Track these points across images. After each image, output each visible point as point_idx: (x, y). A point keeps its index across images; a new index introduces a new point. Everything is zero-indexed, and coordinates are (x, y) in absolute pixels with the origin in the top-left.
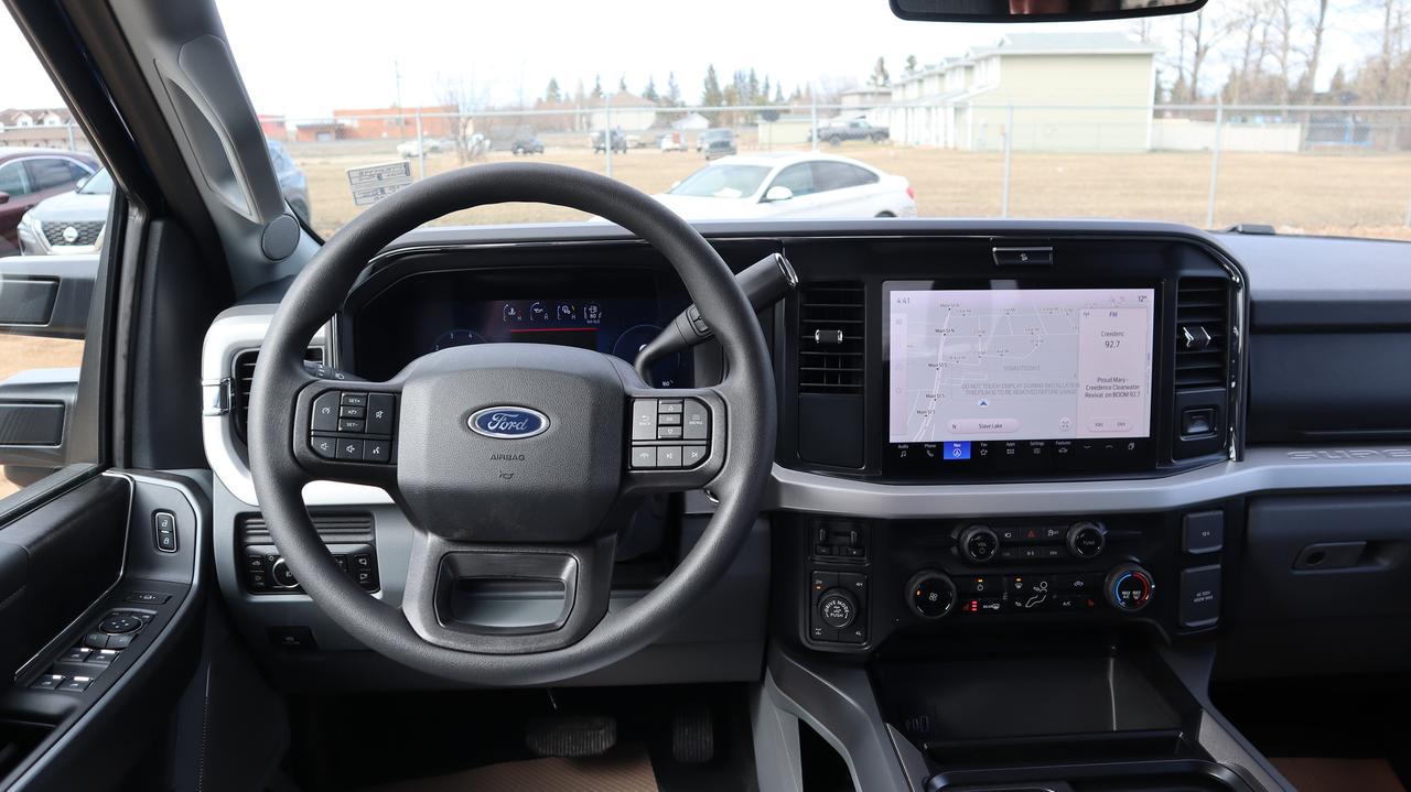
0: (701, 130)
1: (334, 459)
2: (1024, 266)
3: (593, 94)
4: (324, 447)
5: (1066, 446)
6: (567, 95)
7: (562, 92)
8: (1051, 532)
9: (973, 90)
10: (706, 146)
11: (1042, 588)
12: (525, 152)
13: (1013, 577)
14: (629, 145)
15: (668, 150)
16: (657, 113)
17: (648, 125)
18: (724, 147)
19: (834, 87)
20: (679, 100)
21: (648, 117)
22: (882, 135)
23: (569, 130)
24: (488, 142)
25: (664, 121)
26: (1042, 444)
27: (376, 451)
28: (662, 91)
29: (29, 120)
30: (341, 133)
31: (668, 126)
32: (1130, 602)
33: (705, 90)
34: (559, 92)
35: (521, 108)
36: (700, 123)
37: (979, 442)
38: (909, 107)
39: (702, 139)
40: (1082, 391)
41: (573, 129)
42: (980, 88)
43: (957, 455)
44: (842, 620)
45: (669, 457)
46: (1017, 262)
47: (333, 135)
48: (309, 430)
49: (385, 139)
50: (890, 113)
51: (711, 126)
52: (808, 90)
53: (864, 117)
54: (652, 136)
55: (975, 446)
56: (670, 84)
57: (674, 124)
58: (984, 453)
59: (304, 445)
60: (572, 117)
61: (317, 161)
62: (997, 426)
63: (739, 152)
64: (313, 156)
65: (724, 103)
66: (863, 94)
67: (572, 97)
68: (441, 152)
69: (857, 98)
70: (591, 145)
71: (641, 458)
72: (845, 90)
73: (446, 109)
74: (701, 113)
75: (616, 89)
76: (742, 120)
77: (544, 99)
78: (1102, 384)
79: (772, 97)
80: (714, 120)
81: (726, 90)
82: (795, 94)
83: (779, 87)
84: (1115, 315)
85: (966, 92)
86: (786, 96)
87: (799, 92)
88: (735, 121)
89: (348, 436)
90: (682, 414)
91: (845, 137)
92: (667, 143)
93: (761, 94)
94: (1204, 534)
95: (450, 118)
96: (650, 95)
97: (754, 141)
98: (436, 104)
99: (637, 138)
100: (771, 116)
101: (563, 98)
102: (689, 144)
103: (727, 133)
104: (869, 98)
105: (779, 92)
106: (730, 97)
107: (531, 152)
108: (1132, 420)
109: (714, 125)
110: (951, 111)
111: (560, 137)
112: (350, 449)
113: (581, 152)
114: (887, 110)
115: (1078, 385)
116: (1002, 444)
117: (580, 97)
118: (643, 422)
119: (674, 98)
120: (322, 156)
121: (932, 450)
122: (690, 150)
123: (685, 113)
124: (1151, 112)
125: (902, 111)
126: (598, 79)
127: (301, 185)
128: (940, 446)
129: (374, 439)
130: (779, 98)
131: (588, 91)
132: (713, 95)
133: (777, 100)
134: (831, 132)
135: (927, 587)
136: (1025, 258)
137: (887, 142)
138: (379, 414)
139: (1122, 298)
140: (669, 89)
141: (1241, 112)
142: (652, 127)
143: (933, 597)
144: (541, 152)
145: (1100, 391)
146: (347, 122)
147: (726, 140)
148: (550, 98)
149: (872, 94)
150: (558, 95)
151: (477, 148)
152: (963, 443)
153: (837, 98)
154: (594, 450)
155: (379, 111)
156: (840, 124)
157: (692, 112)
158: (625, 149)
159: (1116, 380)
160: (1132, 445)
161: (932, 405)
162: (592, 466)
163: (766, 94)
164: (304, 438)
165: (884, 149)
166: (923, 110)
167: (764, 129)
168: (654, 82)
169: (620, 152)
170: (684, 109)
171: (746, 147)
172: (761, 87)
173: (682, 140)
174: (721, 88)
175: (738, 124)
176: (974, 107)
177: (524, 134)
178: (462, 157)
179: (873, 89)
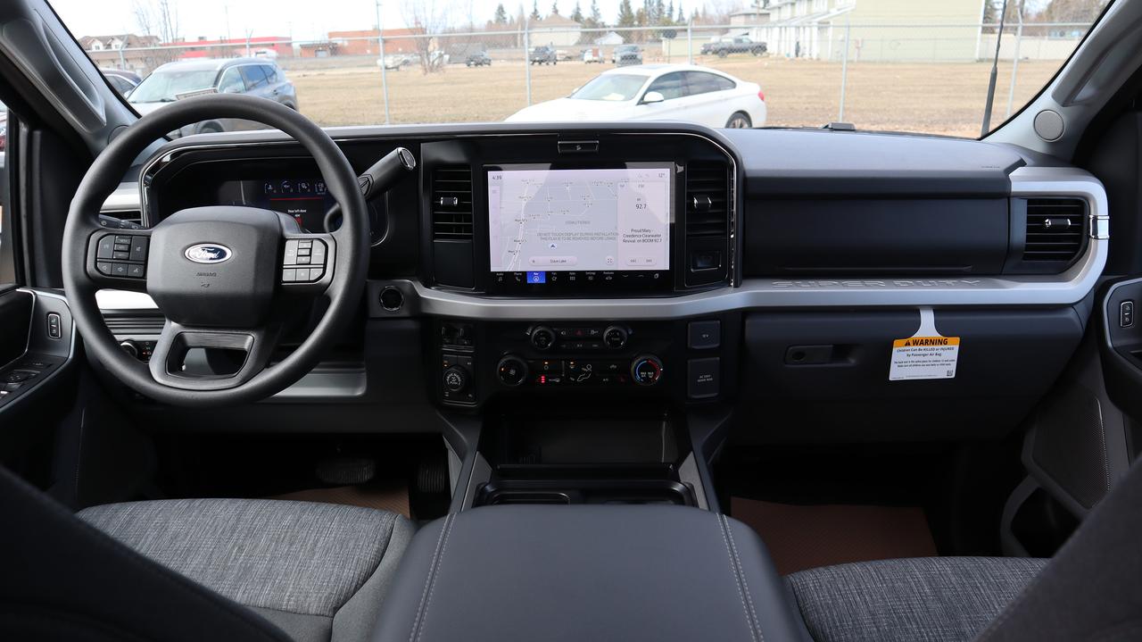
0: (615, 46)
1: (111, 275)
2: (579, 154)
3: (532, 17)
4: (105, 268)
5: (611, 275)
6: (512, 18)
7: (507, 15)
8: (593, 332)
9: (834, 12)
10: (618, 59)
11: (588, 368)
12: (476, 65)
13: (568, 361)
14: (558, 58)
15: (589, 62)
16: (582, 32)
17: (575, 41)
18: (631, 59)
19: (725, 10)
20: (599, 21)
21: (573, 36)
22: (760, 49)
23: (513, 47)
24: (447, 57)
25: (587, 38)
26: (594, 273)
27: (136, 270)
28: (586, 13)
29: (100, 44)
30: (334, 50)
31: (591, 42)
32: (647, 379)
33: (620, 13)
34: (505, 16)
35: (472, 30)
36: (616, 40)
37: (551, 272)
38: (783, 27)
39: (615, 53)
40: (620, 238)
41: (516, 45)
42: (839, 10)
43: (536, 280)
44: (456, 387)
45: (302, 275)
46: (574, 151)
47: (329, 52)
48: (96, 258)
49: (368, 55)
50: (767, 32)
51: (624, 43)
52: (704, 13)
53: (747, 34)
54: (577, 50)
55: (548, 274)
56: (593, 8)
57: (595, 41)
58: (554, 279)
59: (93, 267)
60: (515, 36)
61: (314, 73)
62: (563, 261)
63: (643, 62)
64: (313, 69)
65: (636, 23)
66: (748, 15)
67: (515, 18)
68: (411, 65)
69: (743, 18)
70: (527, 58)
71: (288, 276)
72: (733, 12)
73: (412, 31)
74: (617, 32)
75: (550, 12)
76: (650, 37)
77: (494, 22)
78: (635, 233)
79: (675, 18)
80: (627, 37)
81: (638, 13)
82: (694, 15)
83: (681, 10)
84: (642, 186)
85: (828, 13)
86: (687, 16)
87: (697, 13)
88: (645, 38)
89: (119, 261)
90: (311, 249)
91: (731, 50)
92: (588, 57)
93: (666, 15)
94: (704, 336)
95: (416, 38)
96: (577, 17)
97: (659, 54)
98: (405, 27)
99: (566, 52)
100: (671, 34)
101: (508, 20)
102: (607, 57)
103: (635, 48)
104: (752, 18)
105: (681, 13)
106: (641, 17)
107: (481, 64)
108: (657, 257)
109: (627, 41)
110: (815, 30)
111: (505, 52)
112: (120, 269)
113: (521, 64)
114: (765, 30)
115: (617, 234)
116: (566, 273)
117: (521, 19)
118: (291, 253)
119: (596, 20)
120: (320, 69)
121: (519, 277)
122: (606, 62)
123: (605, 32)
124: (980, 29)
125: (776, 30)
126: (535, 4)
127: (291, 93)
128: (524, 275)
129: (136, 263)
130: (681, 19)
131: (528, 14)
132: (627, 18)
133: (678, 21)
134: (719, 47)
135: (509, 365)
136: (579, 148)
137: (764, 54)
138: (138, 249)
139: (647, 175)
140: (592, 12)
141: (1060, 27)
142: (579, 43)
143: (512, 372)
144: (489, 64)
145: (633, 239)
146: (339, 41)
147: (634, 53)
148: (498, 20)
149: (755, 14)
150: (504, 18)
151: (436, 63)
152: (540, 273)
153: (726, 20)
154: (257, 271)
155: (363, 33)
156: (728, 40)
157: (610, 31)
158: (555, 62)
159: (644, 231)
160: (657, 275)
161: (518, 247)
162: (256, 280)
163: (670, 15)
164: (93, 264)
165: (759, 61)
166: (793, 29)
167: (666, 44)
168: (581, 6)
169: (551, 64)
170: (604, 29)
171: (652, 59)
172: (666, 10)
173: (600, 54)
174: (634, 11)
175: (647, 41)
176: (833, 26)
177: (474, 50)
178: (425, 69)
179: (755, 11)
